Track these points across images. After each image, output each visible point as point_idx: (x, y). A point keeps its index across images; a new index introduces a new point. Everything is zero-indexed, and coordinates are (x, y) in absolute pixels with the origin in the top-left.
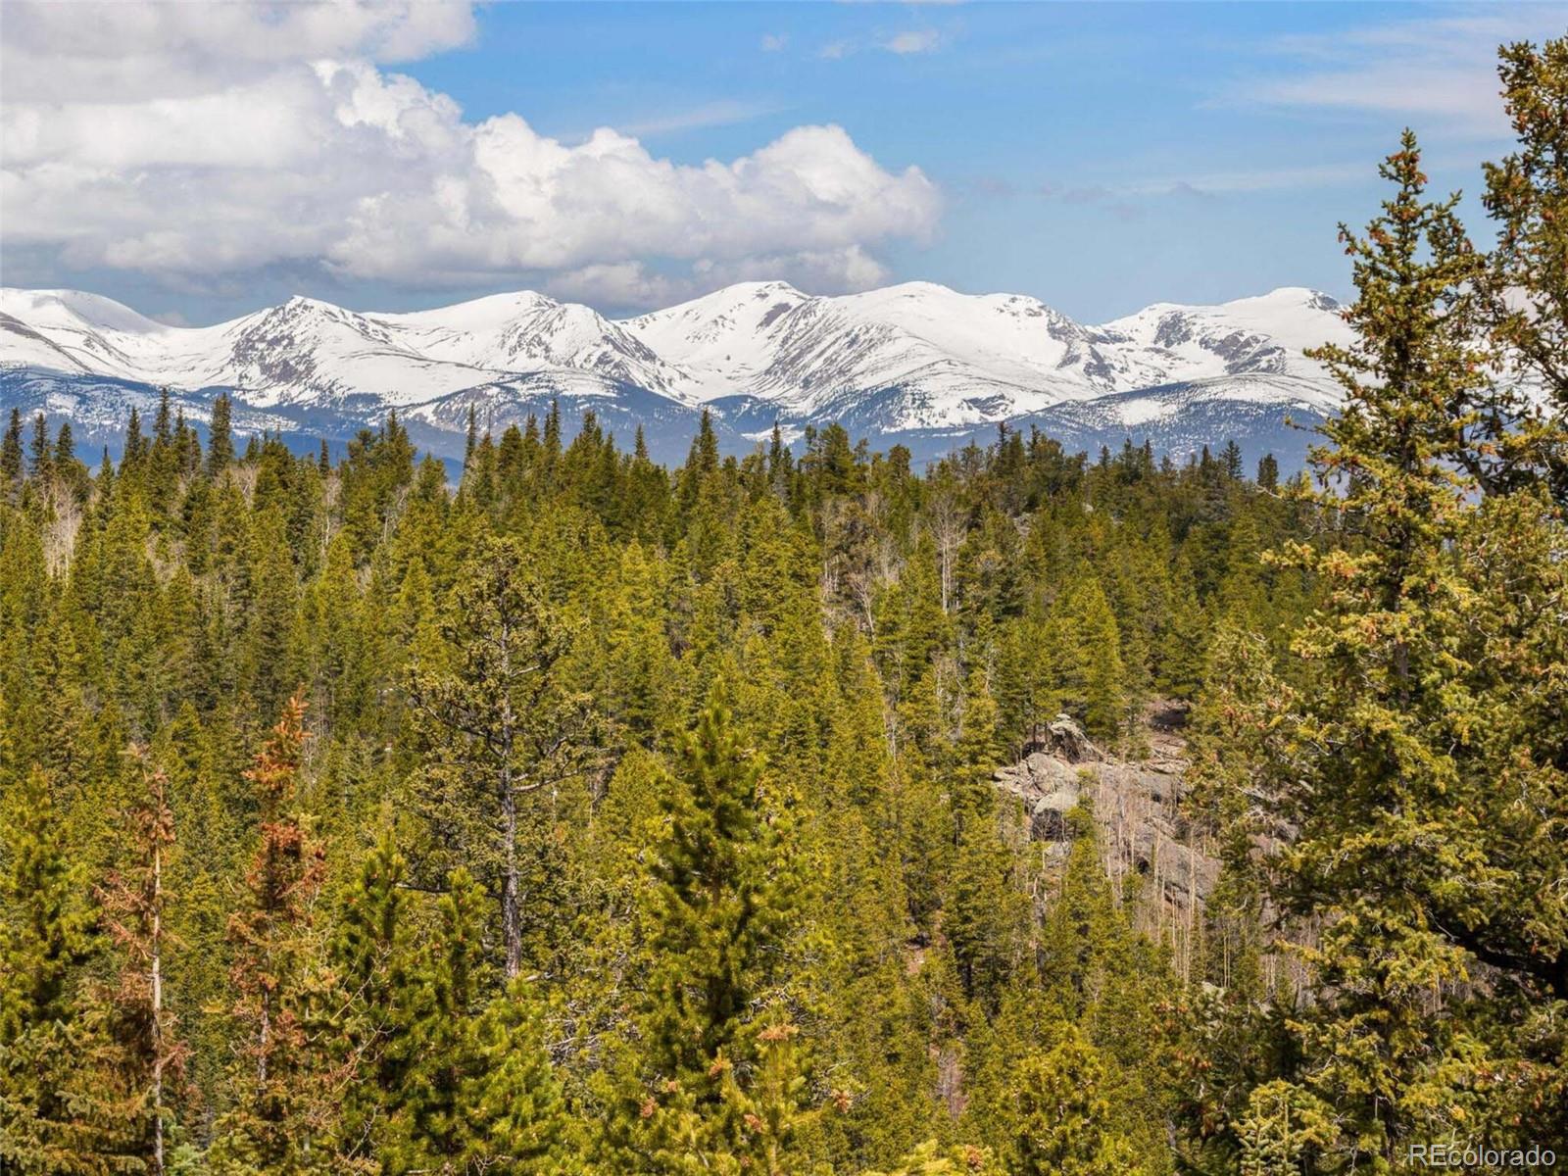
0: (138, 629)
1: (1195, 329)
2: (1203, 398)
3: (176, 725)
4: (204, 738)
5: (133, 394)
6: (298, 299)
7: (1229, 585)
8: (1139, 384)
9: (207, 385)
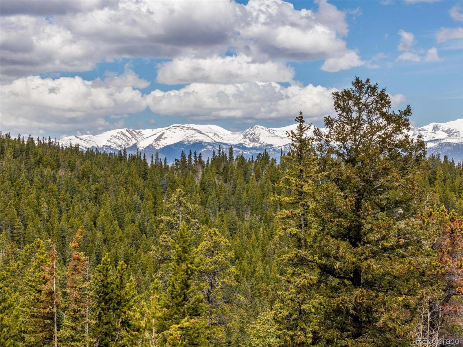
0: (212, 194)
1: (441, 128)
2: (442, 142)
3: (219, 213)
4: (225, 216)
5: (223, 145)
6: (256, 125)
7: (436, 182)
8: (429, 139)
9: (238, 143)
